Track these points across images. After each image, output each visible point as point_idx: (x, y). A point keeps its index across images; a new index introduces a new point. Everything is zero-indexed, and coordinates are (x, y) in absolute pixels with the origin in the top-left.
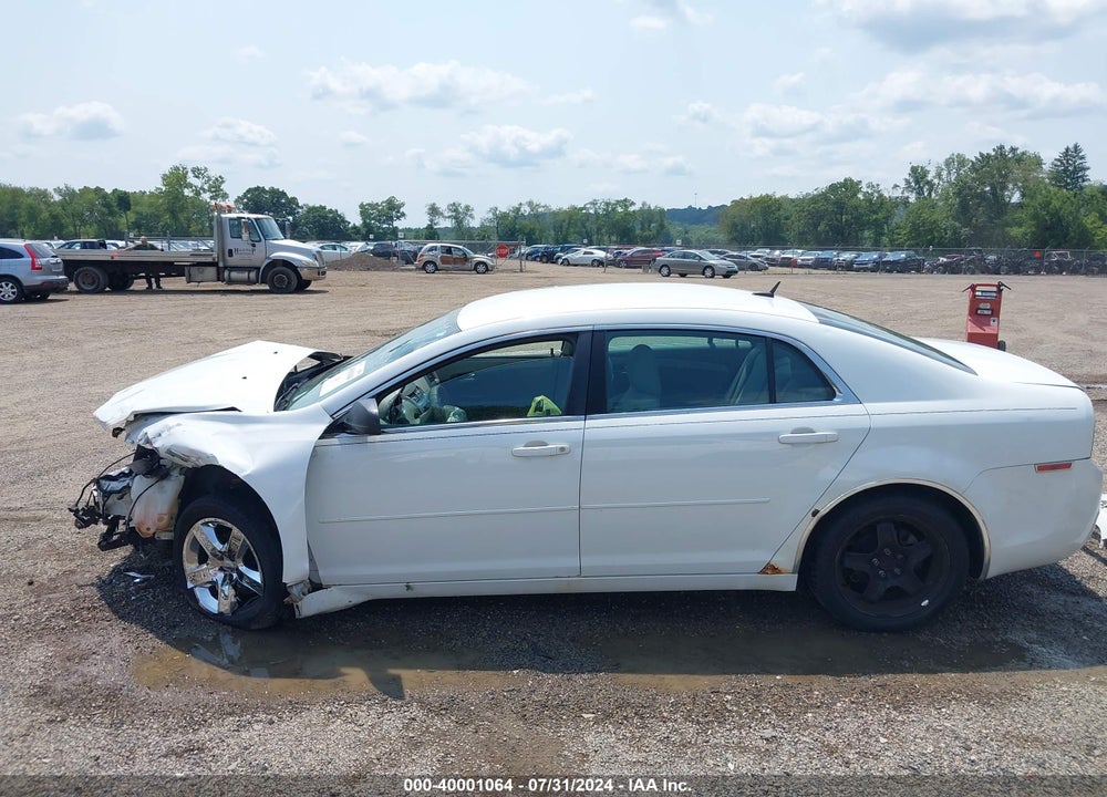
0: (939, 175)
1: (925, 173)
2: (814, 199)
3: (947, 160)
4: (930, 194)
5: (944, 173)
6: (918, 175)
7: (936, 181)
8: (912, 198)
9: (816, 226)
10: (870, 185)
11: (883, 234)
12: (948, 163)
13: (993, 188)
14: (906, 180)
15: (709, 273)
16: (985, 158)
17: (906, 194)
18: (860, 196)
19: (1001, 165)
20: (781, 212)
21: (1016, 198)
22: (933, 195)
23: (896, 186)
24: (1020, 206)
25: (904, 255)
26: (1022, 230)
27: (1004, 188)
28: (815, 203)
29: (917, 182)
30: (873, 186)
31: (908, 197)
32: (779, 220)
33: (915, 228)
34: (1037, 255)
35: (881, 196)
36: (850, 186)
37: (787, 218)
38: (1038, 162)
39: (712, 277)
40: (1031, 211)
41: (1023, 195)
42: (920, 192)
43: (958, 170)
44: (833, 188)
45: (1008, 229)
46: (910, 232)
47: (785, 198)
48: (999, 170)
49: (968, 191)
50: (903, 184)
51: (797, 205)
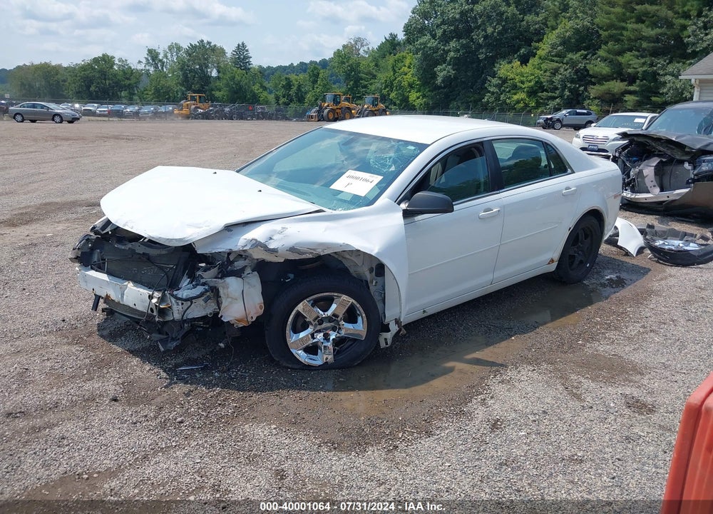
0: (166, 56)
1: (158, 54)
2: (84, 68)
3: (169, 47)
4: (162, 69)
5: (169, 55)
6: (153, 55)
7: (165, 60)
8: (152, 69)
9: (88, 87)
10: (120, 60)
11: (134, 94)
12: (170, 48)
13: (201, 66)
14: (146, 58)
15: (57, 119)
16: (193, 47)
17: (147, 68)
18: (115, 67)
19: (203, 52)
20: (59, 76)
21: (214, 73)
22: (165, 70)
23: (140, 62)
24: (218, 78)
25: (152, 109)
26: (222, 93)
27: (207, 67)
28: (85, 71)
29: (153, 60)
30: (123, 61)
31: (149, 70)
32: (59, 82)
33: (157, 90)
34: (251, 108)
35: (130, 68)
36: (106, 60)
37: (64, 81)
38: (223, 52)
39: (61, 122)
40: (225, 81)
41: (219, 72)
42: (156, 67)
43: (177, 53)
44: (96, 60)
45: (213, 92)
46: (154, 94)
47: (60, 66)
48: (203, 55)
49: (186, 67)
50: (144, 61)
51: (69, 72)
